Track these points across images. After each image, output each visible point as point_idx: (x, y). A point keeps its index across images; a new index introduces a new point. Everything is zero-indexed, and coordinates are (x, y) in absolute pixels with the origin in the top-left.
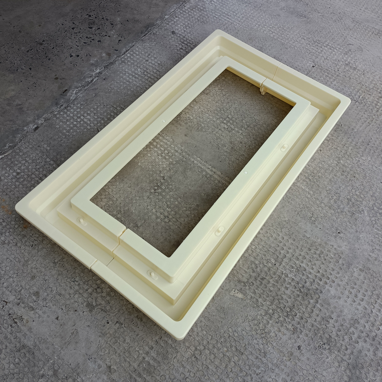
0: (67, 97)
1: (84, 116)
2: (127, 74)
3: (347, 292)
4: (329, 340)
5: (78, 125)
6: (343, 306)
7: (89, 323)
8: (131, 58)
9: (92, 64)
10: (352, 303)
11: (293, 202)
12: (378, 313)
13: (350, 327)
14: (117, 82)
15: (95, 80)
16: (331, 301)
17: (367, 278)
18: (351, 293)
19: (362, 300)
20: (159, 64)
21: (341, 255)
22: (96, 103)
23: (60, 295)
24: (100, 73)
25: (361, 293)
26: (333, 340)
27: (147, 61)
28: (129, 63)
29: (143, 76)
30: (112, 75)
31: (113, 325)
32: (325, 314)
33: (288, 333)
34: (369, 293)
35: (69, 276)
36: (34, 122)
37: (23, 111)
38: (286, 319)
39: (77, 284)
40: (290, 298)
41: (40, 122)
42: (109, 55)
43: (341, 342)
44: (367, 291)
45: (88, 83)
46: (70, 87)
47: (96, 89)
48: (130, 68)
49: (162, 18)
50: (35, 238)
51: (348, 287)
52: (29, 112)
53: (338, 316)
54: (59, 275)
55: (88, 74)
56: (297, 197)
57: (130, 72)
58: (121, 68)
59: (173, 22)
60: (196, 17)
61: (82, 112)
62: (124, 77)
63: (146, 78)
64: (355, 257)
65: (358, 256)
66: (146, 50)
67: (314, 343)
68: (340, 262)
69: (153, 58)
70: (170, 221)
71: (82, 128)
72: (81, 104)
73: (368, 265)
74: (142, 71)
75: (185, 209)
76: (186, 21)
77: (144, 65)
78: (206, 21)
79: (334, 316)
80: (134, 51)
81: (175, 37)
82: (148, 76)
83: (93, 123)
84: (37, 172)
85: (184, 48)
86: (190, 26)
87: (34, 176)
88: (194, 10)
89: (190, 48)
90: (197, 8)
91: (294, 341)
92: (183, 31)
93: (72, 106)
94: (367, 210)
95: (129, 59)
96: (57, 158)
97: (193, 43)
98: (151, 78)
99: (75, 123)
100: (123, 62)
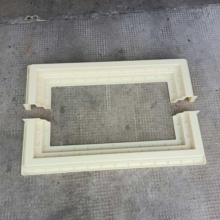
0: (91, 15)
1: (88, 28)
2: (125, 24)
3: (99, 187)
4: (71, 192)
5: (82, 30)
6: (91, 189)
7: (8, 104)
8: (135, 17)
9: (117, 8)
10: (96, 192)
11: (124, 136)
12: (100, 206)
13: (84, 198)
14: (116, 24)
15: (109, 16)
16: (90, 183)
17: (114, 191)
18: (100, 189)
19: (101, 195)
20: (143, 29)
21: (115, 173)
22: (98, 27)
23: (10, 86)
24: (115, 14)
25: (104, 193)
26: (72, 194)
27: (140, 24)
28: (131, 19)
29: (130, 29)
30: (119, 19)
31: (14, 112)
32: (81, 184)
34: (107, 197)
35: (19, 83)
36: (69, 16)
37: (71, 8)
39: (19, 88)
41: (71, 17)
42: (128, 8)
43: (74, 198)
44: (107, 195)
45: (106, 15)
46: (97, 12)
47: (105, 20)
48: (129, 21)
49: (172, 8)
50: (24, 60)
51: (102, 186)
52: (72, 10)
53: (85, 190)
54: (17, 79)
55: (110, 11)
56: (128, 136)
57: (127, 23)
58: (125, 19)
59: (174, 14)
60: (189, 19)
61: (89, 26)
62: (122, 24)
63: (130, 31)
64: (120, 180)
65: (122, 181)
66: (145, 18)
67: (65, 187)
68: (112, 175)
69: (144, 25)
70: (70, 97)
71: (82, 33)
72: (93, 22)
73: (121, 188)
74: (132, 27)
75: (81, 98)
76: (182, 18)
77: (137, 25)
78: (192, 25)
79: (83, 188)
80: (140, 15)
81: (166, 22)
82: (132, 31)
83: (88, 34)
84: (49, 37)
85: (163, 31)
86: (180, 22)
87: (46, 37)
88: (193, 15)
89: (166, 33)
90: (195, 15)
91: (60, 179)
92: (174, 22)
93: (89, 20)
94: (151, 170)
95: (133, 17)
96: (61, 37)
97: (171, 31)
98: (132, 33)
99: (82, 28)
100: (130, 17)
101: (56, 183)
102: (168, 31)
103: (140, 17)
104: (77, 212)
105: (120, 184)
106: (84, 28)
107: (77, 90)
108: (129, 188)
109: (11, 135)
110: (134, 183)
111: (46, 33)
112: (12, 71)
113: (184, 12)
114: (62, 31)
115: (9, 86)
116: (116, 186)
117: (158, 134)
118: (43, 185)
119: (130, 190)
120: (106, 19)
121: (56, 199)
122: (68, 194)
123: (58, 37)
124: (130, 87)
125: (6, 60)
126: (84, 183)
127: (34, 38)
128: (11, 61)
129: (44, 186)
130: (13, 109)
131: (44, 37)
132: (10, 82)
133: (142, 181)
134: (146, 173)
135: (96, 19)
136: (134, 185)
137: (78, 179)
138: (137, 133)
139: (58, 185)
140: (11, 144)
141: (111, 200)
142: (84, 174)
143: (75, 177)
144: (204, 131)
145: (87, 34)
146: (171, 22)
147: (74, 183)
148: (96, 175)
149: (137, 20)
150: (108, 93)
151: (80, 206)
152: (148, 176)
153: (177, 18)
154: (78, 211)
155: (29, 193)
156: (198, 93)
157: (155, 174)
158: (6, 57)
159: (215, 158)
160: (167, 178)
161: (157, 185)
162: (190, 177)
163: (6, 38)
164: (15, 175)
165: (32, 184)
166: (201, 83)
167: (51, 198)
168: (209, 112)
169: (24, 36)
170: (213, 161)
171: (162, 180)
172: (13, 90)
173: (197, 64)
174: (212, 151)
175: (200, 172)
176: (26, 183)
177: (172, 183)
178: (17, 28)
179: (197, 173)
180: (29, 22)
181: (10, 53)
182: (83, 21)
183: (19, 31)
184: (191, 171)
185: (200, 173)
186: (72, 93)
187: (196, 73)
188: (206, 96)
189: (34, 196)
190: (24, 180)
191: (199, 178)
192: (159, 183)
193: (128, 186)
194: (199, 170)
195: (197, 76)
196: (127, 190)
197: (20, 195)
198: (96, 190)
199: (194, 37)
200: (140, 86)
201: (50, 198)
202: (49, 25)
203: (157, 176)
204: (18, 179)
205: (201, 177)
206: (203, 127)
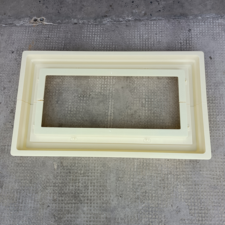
0: (102, 20)
1: (97, 36)
2: (139, 33)
3: (89, 216)
4: (60, 218)
5: (90, 38)
6: (81, 217)
7: (6, 116)
9: (132, 13)
10: (86, 221)
11: (122, 163)
14: (129, 33)
15: (123, 22)
16: (80, 210)
17: (104, 223)
18: (90, 218)
20: (159, 41)
21: (108, 203)
22: (109, 35)
23: (10, 97)
24: (129, 21)
25: (94, 223)
26: (61, 220)
27: (156, 34)
28: (147, 28)
29: (144, 40)
30: (133, 27)
31: (10, 125)
32: (71, 211)
33: (52, 198)
36: (78, 19)
37: (81, 10)
38: (58, 194)
40: (69, 190)
41: (80, 22)
42: (145, 14)
43: (63, 224)
45: (119, 21)
46: (109, 16)
47: (117, 27)
48: (144, 30)
49: (196, 16)
51: (92, 215)
52: (83, 12)
53: (74, 217)
55: (125, 17)
56: (127, 164)
57: (141, 33)
58: (140, 27)
59: (198, 24)
60: (215, 32)
61: (99, 33)
62: (136, 33)
63: (144, 43)
64: (112, 211)
65: (114, 213)
66: (163, 28)
67: (55, 212)
68: (104, 205)
69: (160, 35)
70: (70, 114)
71: (90, 41)
72: (103, 29)
73: (112, 220)
74: (147, 38)
75: (81, 116)
76: (206, 29)
77: (152, 35)
78: (217, 39)
79: (73, 215)
80: (158, 23)
81: (187, 34)
82: (146, 43)
83: (96, 43)
84: (54, 43)
85: (182, 44)
86: (204, 34)
87: (52, 44)
88: (220, 26)
89: (185, 47)
90: (223, 27)
91: (50, 202)
92: (196, 34)
93: (99, 26)
94: (146, 205)
95: (150, 25)
96: (67, 44)
97: (191, 46)
98: (146, 45)
99: (91, 36)
100: (145, 24)
101: (45, 206)
102: (188, 44)
103: (158, 26)
105: (111, 216)
106: (93, 36)
107: (78, 107)
108: (120, 222)
109: (6, 149)
110: (126, 216)
111: (52, 39)
112: (13, 80)
113: (210, 22)
114: (69, 37)
115: (8, 97)
116: (106, 218)
117: (160, 166)
118: (32, 206)
119: (121, 223)
120: (119, 26)
122: (57, 219)
123: (63, 44)
125: (8, 67)
126: (74, 210)
127: (38, 44)
128: (13, 69)
129: (34, 208)
130: (10, 123)
131: (49, 43)
132: (9, 91)
133: (136, 215)
134: (141, 208)
135: (107, 25)
136: (127, 219)
137: (68, 205)
138: (137, 162)
139: (47, 209)
140: (5, 159)
142: (75, 201)
143: (65, 202)
144: (212, 168)
146: (193, 34)
147: (64, 208)
148: (87, 203)
149: (154, 29)
150: (111, 113)
152: (143, 211)
153: (201, 29)
155: (18, 213)
156: (212, 122)
157: (150, 209)
158: (7, 64)
159: (220, 200)
160: (163, 216)
161: (152, 222)
162: (189, 218)
163: (10, 41)
164: (6, 192)
165: (22, 204)
166: (217, 110)
168: (222, 146)
169: (28, 40)
170: (217, 202)
171: (157, 217)
172: (12, 101)
173: (216, 87)
174: (218, 191)
175: (201, 213)
176: (16, 202)
177: (167, 222)
178: (22, 30)
179: (197, 215)
180: (35, 24)
181: (12, 60)
182: (93, 27)
183: (24, 35)
184: (191, 211)
185: (200, 215)
186: (72, 110)
187: (214, 99)
188: (220, 127)
189: (23, 217)
190: (15, 199)
191: (199, 221)
192: (154, 220)
193: (120, 219)
194: (200, 211)
195: (214, 101)
196: (118, 223)
197: (9, 214)
198: (86, 219)
199: (217, 54)
200: (147, 108)
201: (39, 221)
202: (56, 29)
203: (152, 213)
204: (9, 197)
205: (200, 219)
206: (212, 163)
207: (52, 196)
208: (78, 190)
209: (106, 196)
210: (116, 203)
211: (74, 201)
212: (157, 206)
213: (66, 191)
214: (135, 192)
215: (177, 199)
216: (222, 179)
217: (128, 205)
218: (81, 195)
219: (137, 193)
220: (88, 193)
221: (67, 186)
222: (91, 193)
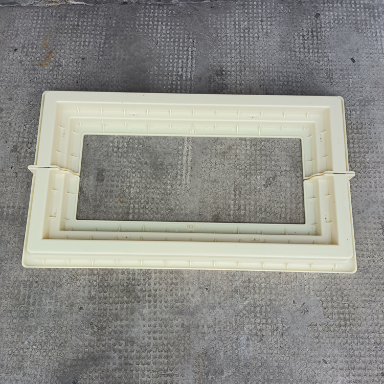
1: (162, 23)
2: (232, 19)
3: (153, 323)
4: (102, 328)
5: (150, 27)
6: (138, 325)
7: (3, 157)
8: (253, 7)
10: (147, 332)
12: (152, 357)
13: (124, 340)
16: (137, 314)
17: (179, 333)
18: (155, 326)
19: (155, 339)
20: (267, 32)
21: (185, 301)
22: (182, 22)
23: (10, 124)
25: (160, 335)
26: (104, 331)
27: (262, 21)
28: (246, 11)
29: (242, 31)
30: (222, 9)
31: (12, 172)
32: (121, 315)
33: (86, 294)
34: (166, 342)
35: (26, 120)
38: (97, 287)
39: (24, 128)
40: (116, 280)
41: (132, 1)
43: (107, 338)
44: (166, 339)
47: (196, 10)
48: (242, 15)
50: (38, 77)
51: (158, 322)
53: (127, 326)
54: (23, 112)
57: (237, 19)
58: (235, 9)
59: (331, 5)
60: (359, 18)
61: (165, 19)
62: (228, 19)
63: (242, 35)
64: (192, 314)
65: (195, 317)
66: (273, 11)
67: (92, 317)
68: (178, 304)
69: (269, 23)
70: (116, 152)
71: (150, 31)
72: (172, 13)
73: (193, 329)
74: (246, 27)
75: (136, 155)
76: (345, 14)
77: (255, 22)
78: (362, 30)
79: (124, 323)
80: (264, 3)
81: (314, 21)
82: (244, 35)
83: (161, 35)
84: (88, 35)
85: (306, 38)
86: (341, 22)
87: (83, 36)
88: (367, 10)
89: (311, 42)
90: (371, 10)
91: (83, 301)
92: (328, 21)
93: (165, 8)
94: (250, 302)
95: (251, 7)
96: (110, 37)
97: (320, 40)
98: (245, 39)
99: (151, 23)
100: (244, 5)
101: (76, 309)
102: (315, 38)
103: (264, 7)
104: (109, 364)
105: (191, 322)
106: (156, 23)
107: (131, 141)
108: (206, 331)
109: (5, 214)
110: (217, 321)
111: (84, 27)
112: (15, 96)
113: (350, 3)
114: (114, 25)
115: (8, 124)
116: (183, 325)
118: (52, 309)
119: (209, 334)
120: (198, 7)
121: (74, 338)
122: (96, 330)
123: (104, 37)
124: (229, 142)
125: (7, 75)
126: (127, 314)
128: (15, 77)
129: (55, 312)
130: (12, 168)
131: (79, 35)
132: (10, 115)
133: (233, 320)
134: (241, 307)
135: (179, 6)
136: (217, 326)
137: (116, 306)
139: (79, 313)
141: (171, 348)
142: (127, 298)
143: (111, 301)
144: (360, 238)
145: (159, 35)
146: (323, 21)
147: (108, 311)
148: (149, 302)
149: (258, 13)
150: (188, 151)
151: (115, 354)
152: (245, 312)
153: (336, 14)
154: (112, 363)
155: (26, 322)
156: (359, 165)
157: (258, 309)
158: (6, 70)
159: (374, 291)
160: (280, 319)
161: (260, 330)
162: (323, 321)
163: (10, 32)
164: (5, 287)
165: (33, 305)
166: (366, 145)
167: (65, 334)
168: (374, 202)
169: (43, 30)
170: (369, 295)
171: (269, 321)
172: (14, 132)
173: (362, 108)
174: (371, 277)
175: (343, 314)
176: (23, 302)
177: (287, 330)
178: (32, 14)
179: (337, 316)
180: (53, 4)
181: (14, 62)
182: (154, 9)
183: (35, 22)
184: (326, 310)
185: (342, 316)
186: (121, 146)
187: (359, 126)
188: (372, 172)
189: (36, 328)
190: (20, 298)
191: (340, 326)
192: (264, 326)
193: (205, 326)
194: (342, 310)
195: (360, 131)
196: (202, 333)
197: (11, 324)
198: (147, 328)
199: (363, 55)
200: (248, 143)
202: (91, 13)
203: (261, 315)
204: (10, 295)
205: (343, 323)
206: (359, 231)
207: (87, 292)
208: (133, 280)
209: (182, 290)
210: (200, 299)
211: (125, 298)
212: (269, 303)
213: (112, 283)
214: (231, 281)
215: (303, 290)
216: (376, 256)
217: (220, 304)
218: (139, 288)
219: (235, 283)
220: (149, 285)
221: (113, 274)
222: (155, 284)
